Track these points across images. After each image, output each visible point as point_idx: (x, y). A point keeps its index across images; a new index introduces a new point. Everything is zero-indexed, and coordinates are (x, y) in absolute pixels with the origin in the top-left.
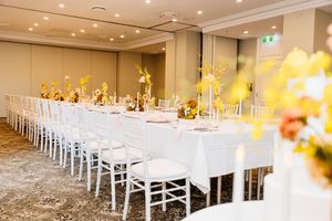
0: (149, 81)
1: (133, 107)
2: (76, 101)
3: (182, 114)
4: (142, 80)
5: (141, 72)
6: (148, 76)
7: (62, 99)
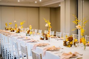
0: (50, 26)
1: (43, 38)
2: (19, 32)
3: (65, 44)
4: (47, 25)
5: (46, 21)
6: (50, 24)
7: (13, 31)
